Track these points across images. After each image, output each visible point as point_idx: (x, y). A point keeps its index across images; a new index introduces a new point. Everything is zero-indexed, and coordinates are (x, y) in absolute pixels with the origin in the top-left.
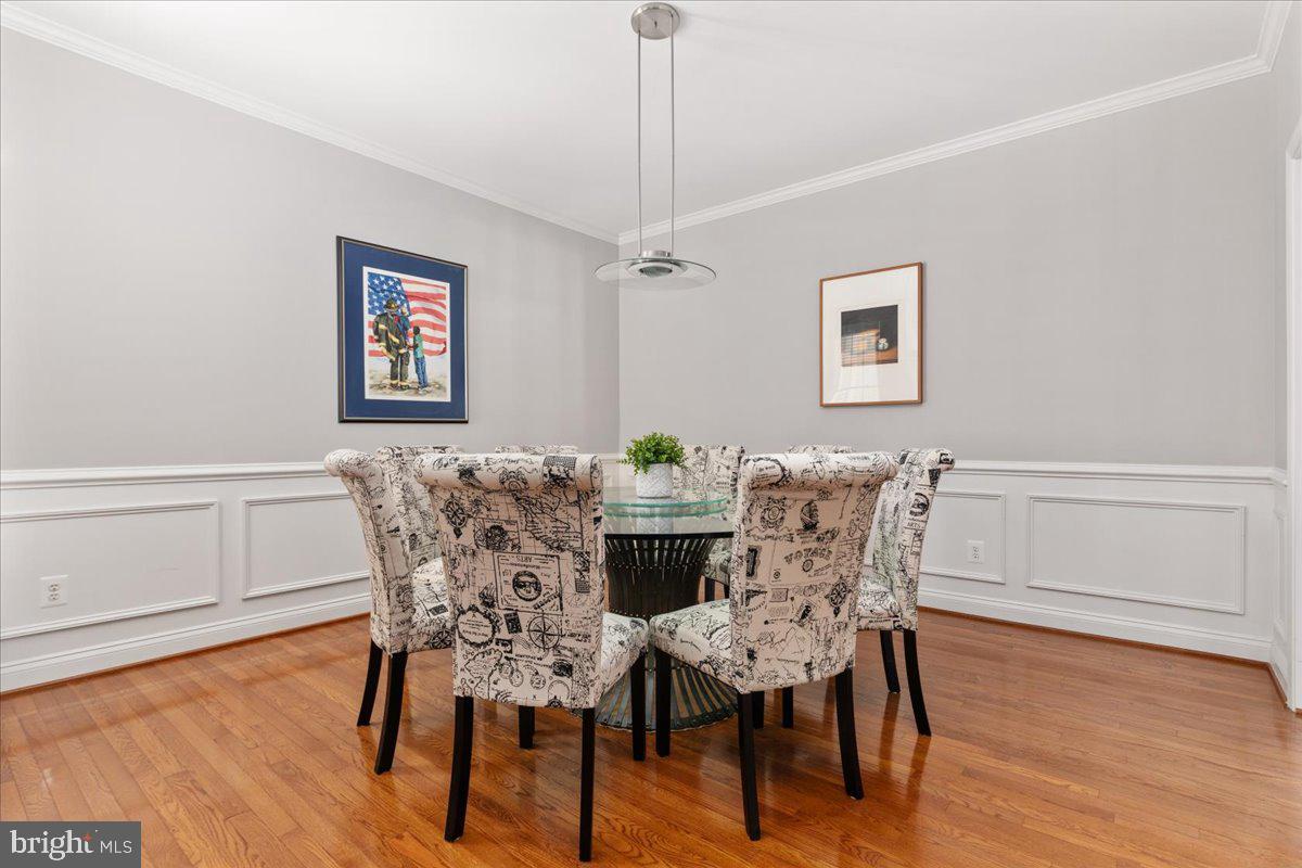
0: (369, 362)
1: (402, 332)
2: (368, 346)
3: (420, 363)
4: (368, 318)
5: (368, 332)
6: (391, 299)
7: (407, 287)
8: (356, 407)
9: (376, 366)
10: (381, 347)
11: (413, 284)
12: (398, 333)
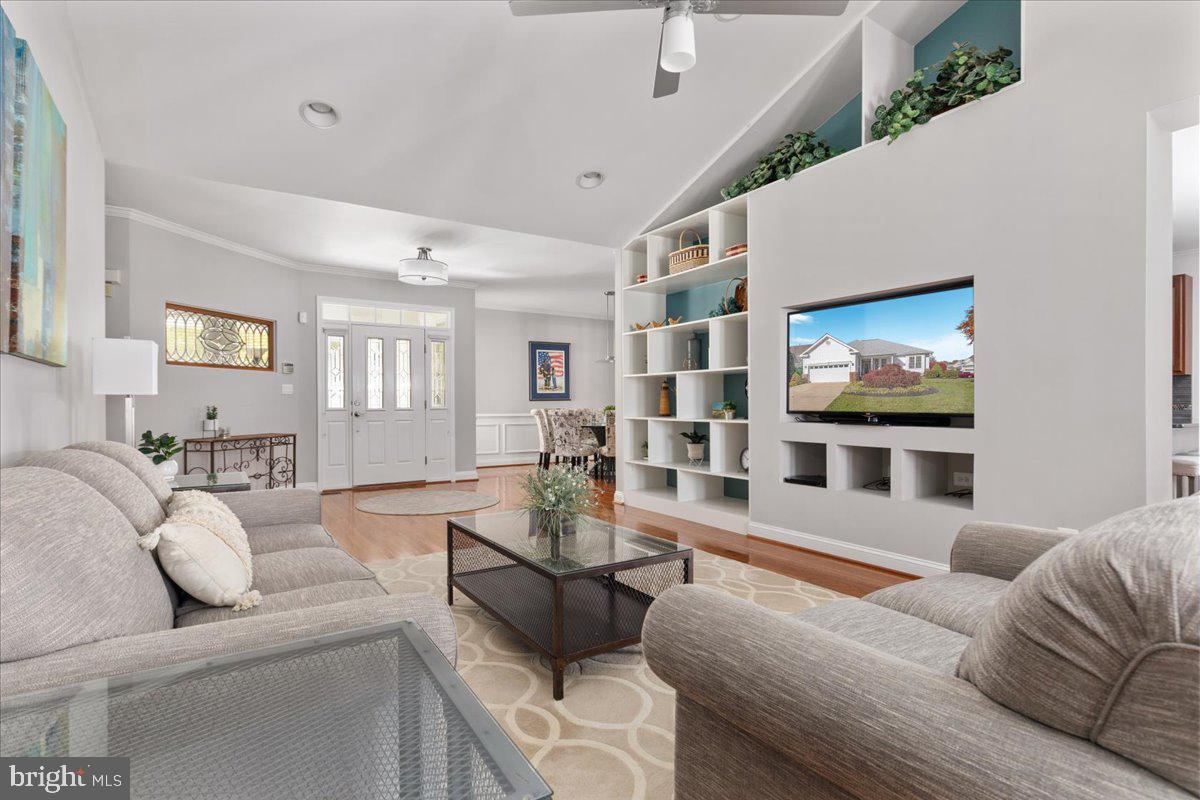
0: (538, 381)
1: (548, 370)
2: (538, 376)
3: (554, 379)
4: (538, 366)
5: (538, 371)
6: (546, 358)
7: (550, 355)
8: (535, 396)
9: (541, 382)
10: (542, 376)
11: (552, 353)
12: (547, 370)
